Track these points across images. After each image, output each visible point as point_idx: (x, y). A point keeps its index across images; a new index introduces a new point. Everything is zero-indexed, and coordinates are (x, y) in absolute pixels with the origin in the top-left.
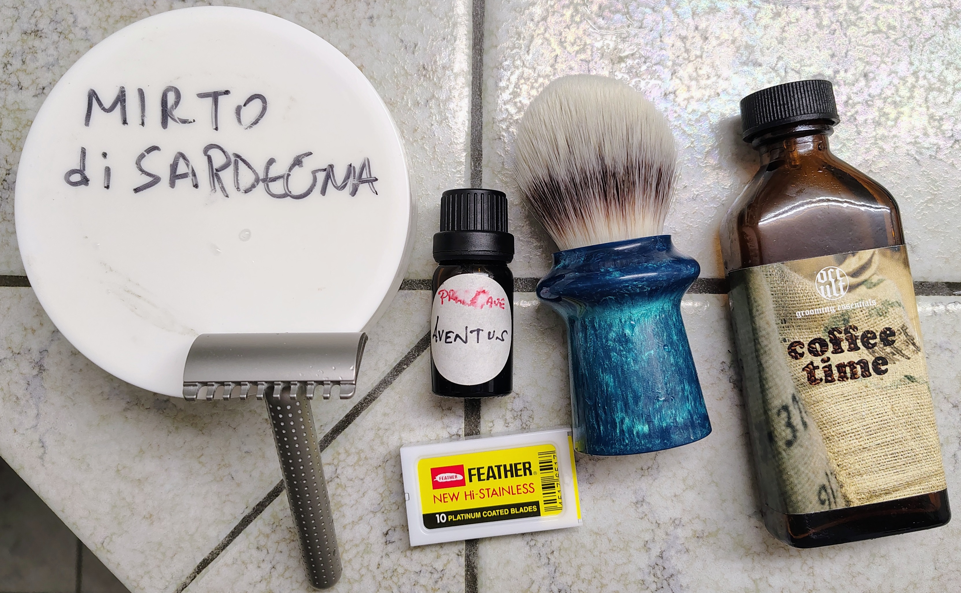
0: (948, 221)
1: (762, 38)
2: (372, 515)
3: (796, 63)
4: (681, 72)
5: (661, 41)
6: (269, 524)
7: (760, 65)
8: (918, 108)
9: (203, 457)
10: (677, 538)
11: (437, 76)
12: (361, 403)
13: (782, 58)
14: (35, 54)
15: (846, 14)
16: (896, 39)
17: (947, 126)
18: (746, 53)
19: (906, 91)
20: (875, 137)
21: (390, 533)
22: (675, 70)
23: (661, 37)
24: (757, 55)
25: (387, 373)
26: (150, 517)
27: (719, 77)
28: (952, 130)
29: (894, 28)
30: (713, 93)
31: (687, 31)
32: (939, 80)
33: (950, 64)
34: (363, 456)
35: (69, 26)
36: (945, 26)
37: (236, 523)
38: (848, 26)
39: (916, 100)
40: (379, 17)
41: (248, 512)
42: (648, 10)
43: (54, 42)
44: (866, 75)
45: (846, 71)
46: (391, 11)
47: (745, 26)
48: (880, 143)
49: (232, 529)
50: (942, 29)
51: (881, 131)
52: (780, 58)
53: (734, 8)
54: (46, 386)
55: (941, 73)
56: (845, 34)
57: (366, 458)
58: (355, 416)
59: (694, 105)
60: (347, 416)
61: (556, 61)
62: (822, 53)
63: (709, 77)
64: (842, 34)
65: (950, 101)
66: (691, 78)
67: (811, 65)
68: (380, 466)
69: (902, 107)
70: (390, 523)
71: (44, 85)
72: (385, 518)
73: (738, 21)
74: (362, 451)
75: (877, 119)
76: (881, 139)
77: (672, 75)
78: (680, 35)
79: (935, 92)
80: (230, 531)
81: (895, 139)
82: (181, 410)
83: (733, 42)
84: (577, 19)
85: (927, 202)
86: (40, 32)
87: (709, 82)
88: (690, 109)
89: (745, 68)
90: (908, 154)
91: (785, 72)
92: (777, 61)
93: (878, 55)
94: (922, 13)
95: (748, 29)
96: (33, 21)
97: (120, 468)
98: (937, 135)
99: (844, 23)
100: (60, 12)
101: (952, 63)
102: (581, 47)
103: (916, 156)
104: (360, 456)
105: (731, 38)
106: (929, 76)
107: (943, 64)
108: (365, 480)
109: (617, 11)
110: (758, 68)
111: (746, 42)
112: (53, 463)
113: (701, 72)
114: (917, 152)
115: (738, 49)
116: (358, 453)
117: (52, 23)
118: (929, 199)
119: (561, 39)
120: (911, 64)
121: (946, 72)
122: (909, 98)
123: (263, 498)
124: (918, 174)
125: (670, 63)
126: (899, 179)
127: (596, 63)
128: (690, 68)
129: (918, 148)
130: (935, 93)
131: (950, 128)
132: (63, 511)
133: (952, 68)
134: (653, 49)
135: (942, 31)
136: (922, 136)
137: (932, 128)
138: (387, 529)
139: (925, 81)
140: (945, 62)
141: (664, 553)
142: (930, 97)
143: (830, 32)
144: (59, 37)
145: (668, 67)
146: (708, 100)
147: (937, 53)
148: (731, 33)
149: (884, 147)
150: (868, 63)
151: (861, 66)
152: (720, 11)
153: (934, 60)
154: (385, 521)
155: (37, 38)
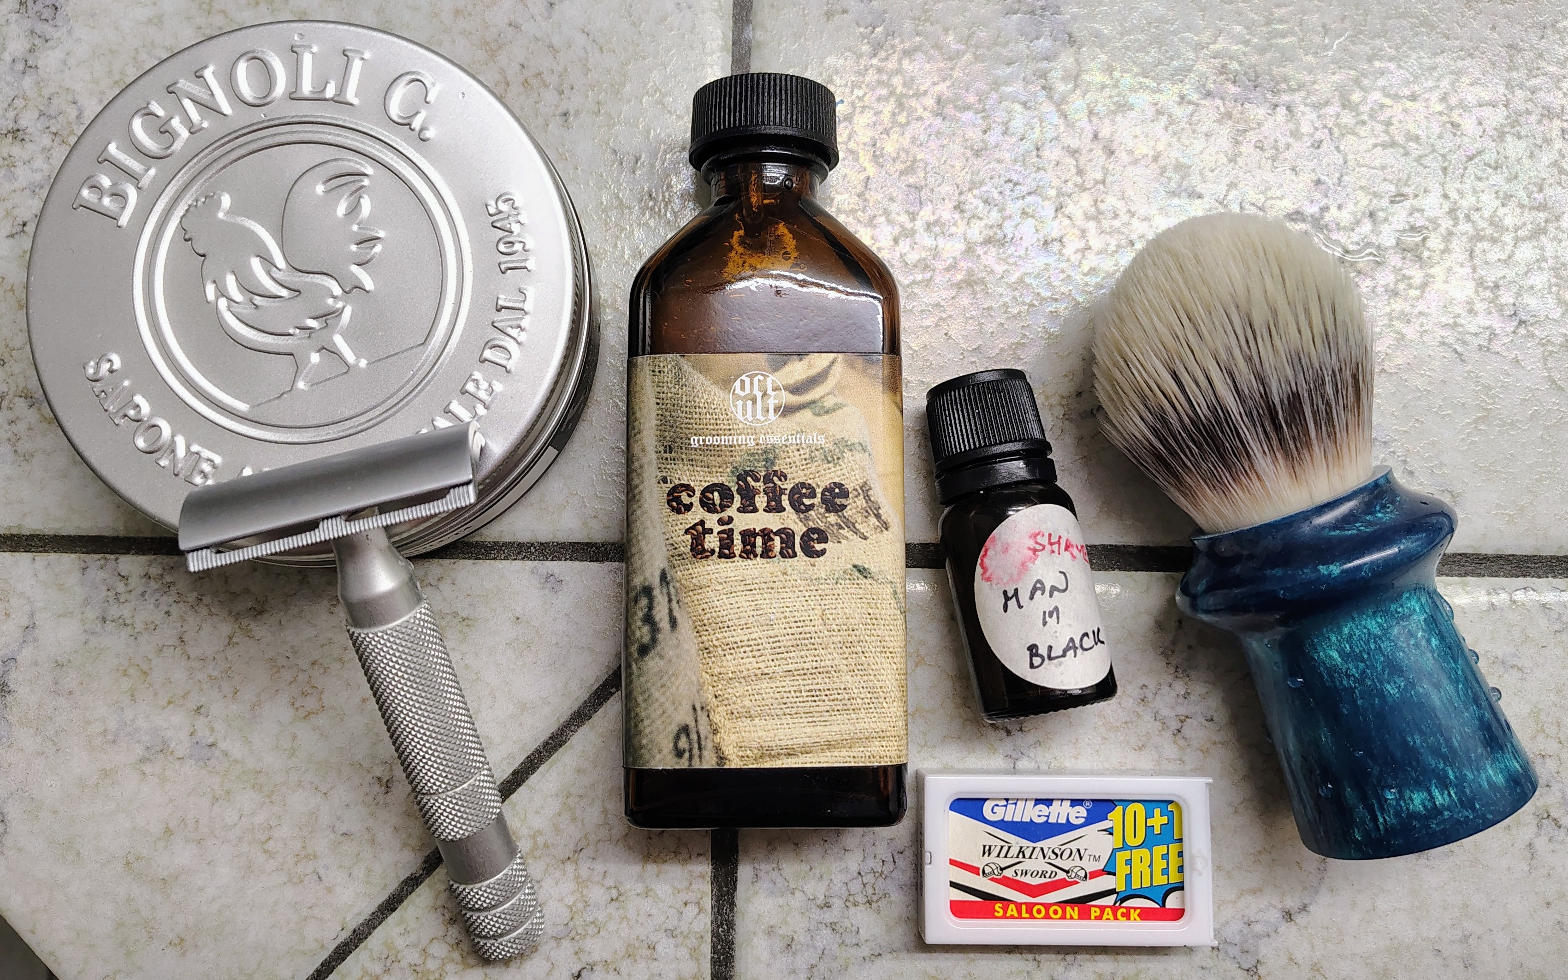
0: (1511, 454)
1: (1202, 152)
2: (553, 944)
3: (1258, 194)
4: (1070, 209)
5: (1038, 156)
6: (380, 959)
7: (1200, 197)
8: (1457, 268)
9: (271, 842)
11: (672, 209)
12: (538, 751)
13: (1236, 185)
14: (12, 169)
15: (1338, 115)
16: (1420, 157)
17: (1507, 298)
18: (1176, 177)
19: (1439, 241)
20: (1390, 314)
21: (583, 973)
22: (1061, 203)
23: (1038, 149)
24: (1195, 179)
25: (582, 701)
26: (180, 944)
27: (1133, 215)
28: (1514, 305)
29: (1417, 139)
30: (1123, 242)
31: (1080, 140)
32: (1492, 223)
33: (1508, 197)
34: (540, 840)
35: (69, 123)
36: (1498, 136)
37: (324, 955)
38: (1343, 135)
39: (1454, 255)
40: (577, 113)
41: (344, 936)
42: (1018, 107)
43: (43, 149)
44: (1372, 215)
45: (1340, 207)
46: (598, 103)
47: (1175, 134)
48: (1399, 325)
49: (317, 965)
50: (1493, 141)
51: (1398, 305)
52: (1232, 185)
53: (1156, 104)
54: (10, 718)
55: (1495, 211)
56: (1337, 148)
57: (546, 845)
58: (528, 774)
59: (1091, 260)
60: (515, 773)
61: (866, 186)
62: (1301, 178)
63: (1116, 216)
64: (1332, 148)
65: (1509, 257)
66: (1088, 217)
67: (1281, 198)
68: (569, 858)
69: (1432, 267)
70: (584, 958)
71: (26, 219)
72: (577, 949)
73: (1163, 125)
74: (540, 832)
75: (1392, 286)
76: (1398, 318)
77: (1056, 210)
78: (1069, 146)
79: (1485, 243)
80: (314, 968)
81: (1422, 319)
82: (236, 761)
83: (1156, 159)
84: (902, 119)
85: (1475, 422)
86: (21, 132)
87: (1117, 223)
88: (1086, 269)
89: (1176, 201)
90: (1444, 344)
91: (1241, 207)
92: (1227, 191)
93: (1391, 182)
94: (1460, 115)
95: (1179, 139)
96: (11, 114)
97: (131, 858)
98: (1490, 313)
99: (1336, 130)
100: (55, 101)
101: (1512, 196)
102: (908, 164)
103: (1457, 347)
104: (536, 841)
105: (1151, 153)
106: (1476, 216)
107: (1497, 198)
108: (543, 884)
109: (967, 108)
110: (1198, 202)
111: (1177, 159)
112: (19, 850)
113: (1102, 207)
114: (1458, 340)
115: (1163, 171)
116: (533, 837)
117: (42, 119)
118: (1479, 418)
119: (874, 152)
120: (1446, 196)
121: (1501, 211)
122: (1443, 252)
123: (370, 913)
124: (1460, 376)
125: (1053, 193)
126: (1431, 383)
127: (932, 191)
128: (1086, 200)
129: (1459, 333)
130: (1486, 245)
131: (1511, 301)
132: (33, 933)
133: (1512, 204)
134: (1025, 170)
135: (1494, 144)
136: (1465, 314)
137: (1482, 300)
138: (579, 968)
139: (1470, 224)
140: (1501, 194)
142: (1477, 251)
143: (1313, 145)
144: (53, 140)
145: (1049, 199)
146: (1116, 252)
147: (1487, 179)
148: (1152, 143)
149: (1404, 331)
150: (1375, 195)
151: (1364, 200)
152: (1133, 109)
153: (1483, 191)
154: (576, 953)
155: (17, 142)
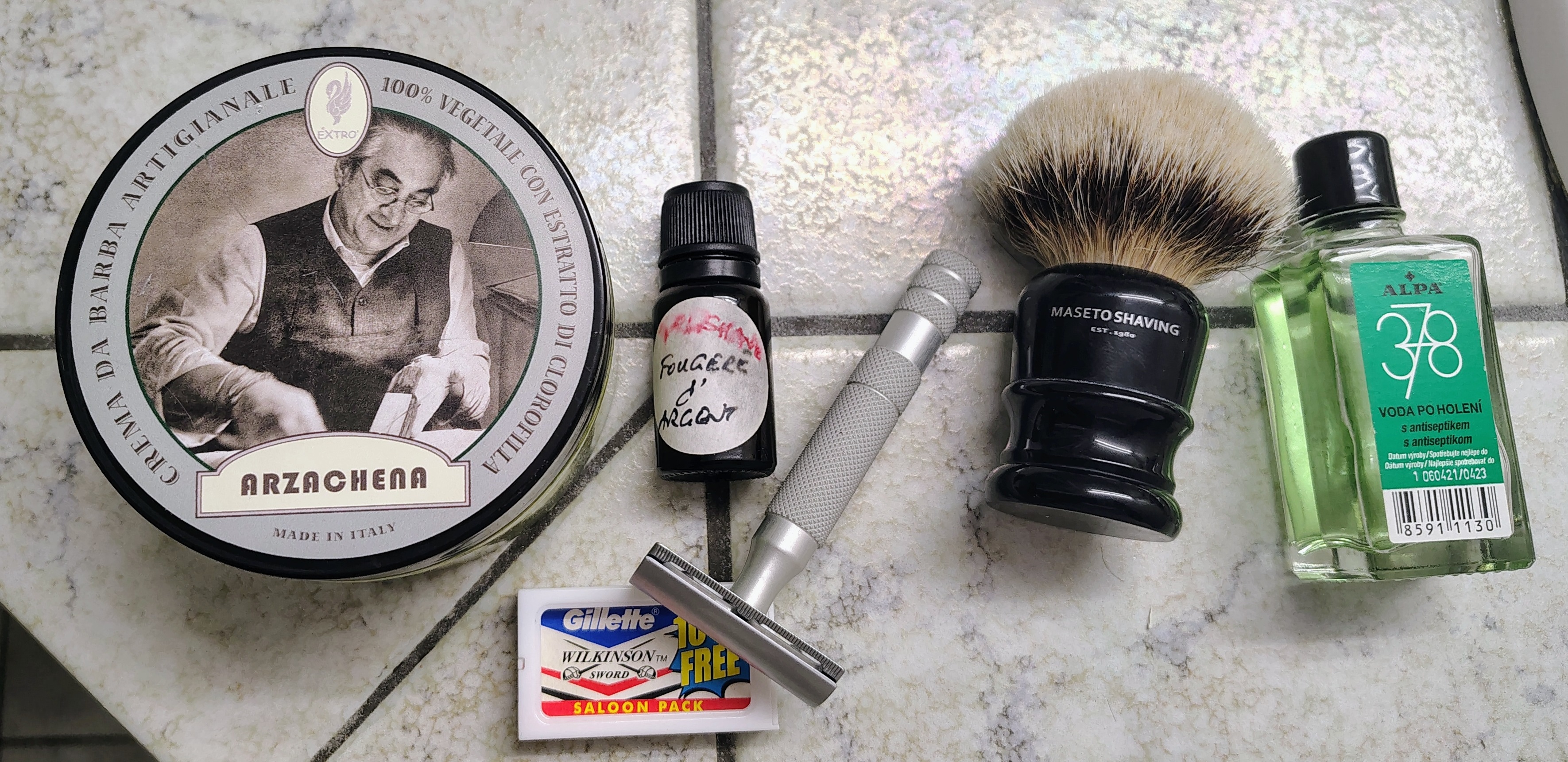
6: (420, 691)
10: (1026, 685)
11: (648, 37)
14: (69, 18)
37: (369, 692)
41: (386, 676)
49: (363, 701)
54: (77, 497)
80: (361, 704)
123: (410, 652)
132: (102, 689)
141: (1010, 710)
